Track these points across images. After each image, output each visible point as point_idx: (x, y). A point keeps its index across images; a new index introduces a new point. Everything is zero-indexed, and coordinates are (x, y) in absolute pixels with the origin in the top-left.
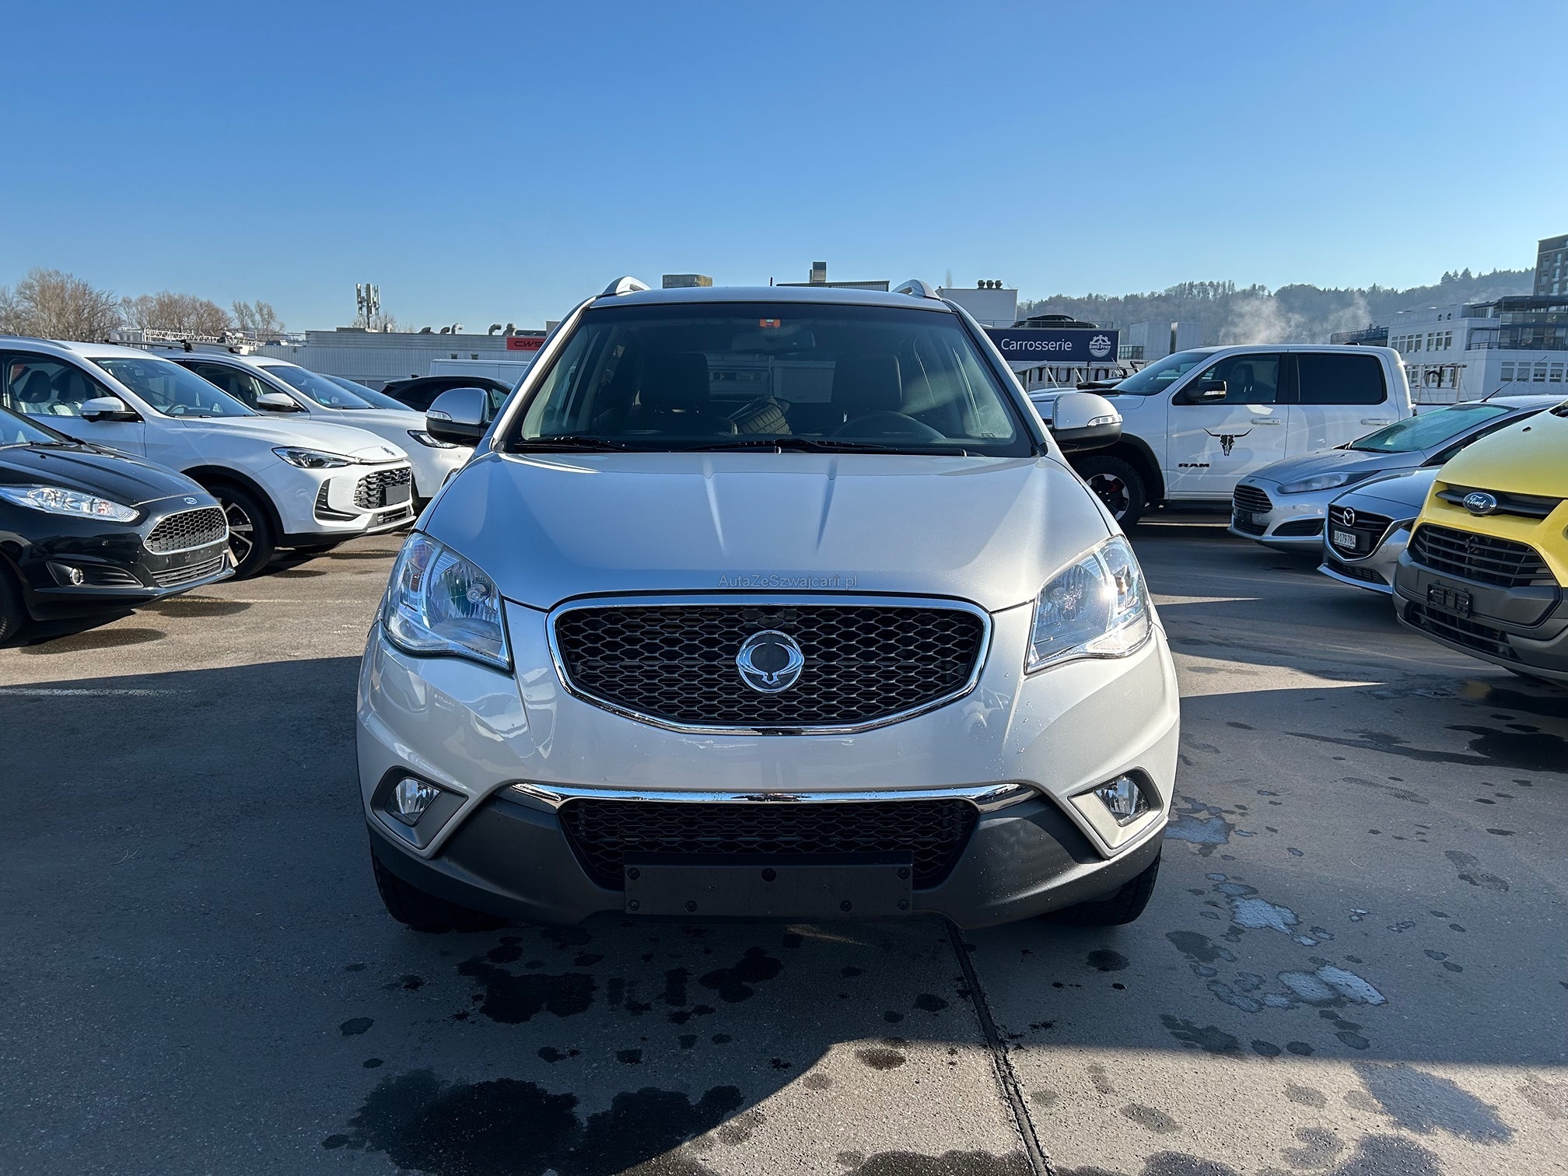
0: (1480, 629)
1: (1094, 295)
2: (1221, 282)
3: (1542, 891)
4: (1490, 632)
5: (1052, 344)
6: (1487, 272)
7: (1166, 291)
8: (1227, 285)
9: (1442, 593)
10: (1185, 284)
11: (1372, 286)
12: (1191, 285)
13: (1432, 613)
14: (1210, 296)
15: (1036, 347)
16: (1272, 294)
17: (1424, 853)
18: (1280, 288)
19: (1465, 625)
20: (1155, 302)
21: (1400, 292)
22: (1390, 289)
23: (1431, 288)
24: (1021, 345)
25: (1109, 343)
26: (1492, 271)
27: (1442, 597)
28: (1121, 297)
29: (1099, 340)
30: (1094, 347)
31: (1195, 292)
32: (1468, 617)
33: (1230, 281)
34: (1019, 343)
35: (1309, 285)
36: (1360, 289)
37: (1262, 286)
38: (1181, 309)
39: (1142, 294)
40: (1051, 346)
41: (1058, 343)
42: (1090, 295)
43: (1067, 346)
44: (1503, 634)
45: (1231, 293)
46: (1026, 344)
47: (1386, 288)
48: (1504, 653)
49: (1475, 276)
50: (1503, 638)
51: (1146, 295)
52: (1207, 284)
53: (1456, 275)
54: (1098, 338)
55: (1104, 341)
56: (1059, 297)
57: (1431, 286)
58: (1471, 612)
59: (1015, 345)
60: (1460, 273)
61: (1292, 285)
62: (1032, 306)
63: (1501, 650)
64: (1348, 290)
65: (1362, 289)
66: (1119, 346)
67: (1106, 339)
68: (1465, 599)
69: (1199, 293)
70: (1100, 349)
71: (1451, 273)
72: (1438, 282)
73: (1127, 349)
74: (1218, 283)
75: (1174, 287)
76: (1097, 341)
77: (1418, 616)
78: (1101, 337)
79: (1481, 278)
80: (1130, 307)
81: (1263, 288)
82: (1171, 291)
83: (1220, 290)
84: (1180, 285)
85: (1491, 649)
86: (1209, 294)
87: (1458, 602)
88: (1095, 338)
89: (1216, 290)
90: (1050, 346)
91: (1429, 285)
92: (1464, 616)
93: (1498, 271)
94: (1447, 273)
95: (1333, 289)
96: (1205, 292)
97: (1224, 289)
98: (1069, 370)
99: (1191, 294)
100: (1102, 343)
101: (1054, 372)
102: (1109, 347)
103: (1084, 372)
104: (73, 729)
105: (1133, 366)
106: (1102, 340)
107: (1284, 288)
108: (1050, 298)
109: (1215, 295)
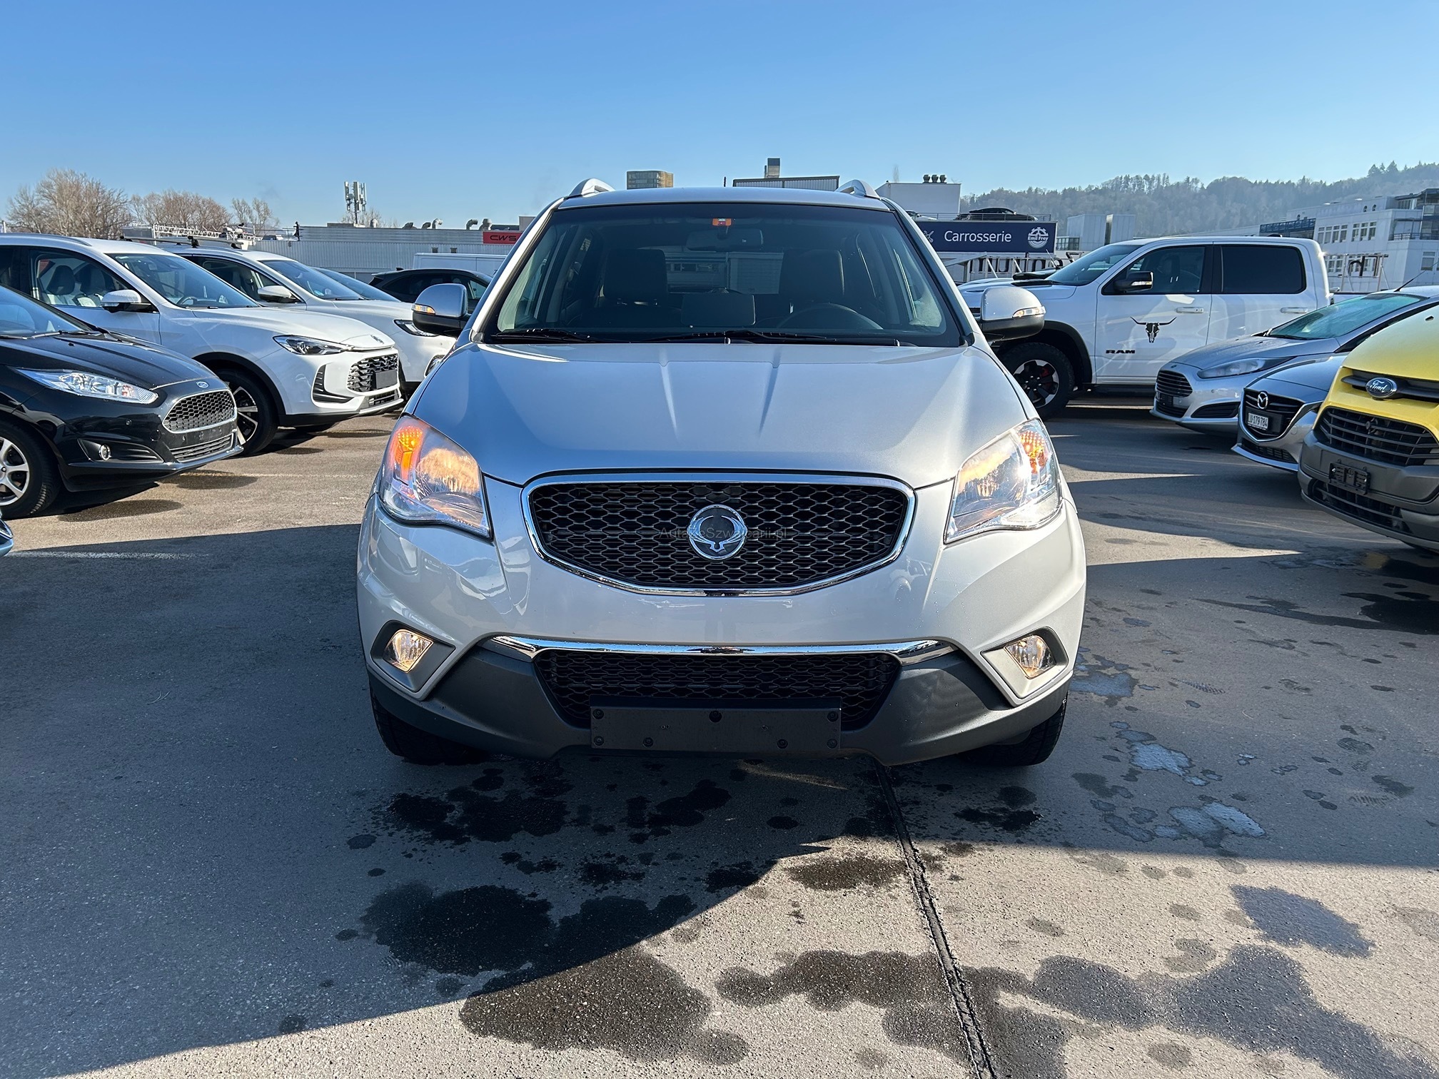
0: (1376, 505)
1: (1034, 189)
2: (1155, 176)
3: (1417, 740)
4: (1387, 508)
5: (993, 236)
6: (1412, 165)
7: (1103, 184)
8: (1161, 178)
9: (1343, 471)
10: (1121, 178)
11: (1302, 178)
12: (1127, 178)
13: (1334, 490)
14: (1145, 189)
15: (977, 238)
16: (1205, 187)
17: (1311, 706)
18: (1212, 180)
19: (1362, 501)
20: (1092, 195)
21: (1328, 184)
22: (1319, 181)
23: (1358, 181)
24: (963, 237)
25: (1047, 235)
26: (1417, 164)
27: (1343, 475)
28: (1060, 191)
29: (1037, 232)
30: (1033, 238)
31: (1131, 185)
32: (1366, 494)
33: (1165, 174)
34: (961, 235)
35: (1241, 178)
36: (1290, 182)
37: (1196, 179)
38: (1117, 202)
39: (1080, 187)
40: (992, 238)
41: (998, 235)
42: (1030, 189)
43: (1007, 238)
44: (1398, 509)
45: (1165, 185)
46: (968, 236)
47: (1314, 181)
48: (1397, 527)
49: (1400, 168)
50: (1397, 513)
51: (1083, 189)
52: (1143, 177)
53: (1382, 168)
54: (1036, 230)
55: (1042, 233)
56: (1001, 191)
57: (1358, 178)
58: (1369, 489)
59: (957, 237)
60: (1386, 166)
61: (1224, 178)
62: (975, 199)
63: (1395, 524)
64: (1278, 182)
65: (1292, 182)
66: (1056, 237)
67: (1044, 230)
68: (1363, 477)
69: (1134, 185)
70: (1038, 241)
71: (1378, 166)
72: (1366, 175)
73: (1064, 240)
74: (1153, 176)
75: (1110, 181)
76: (1035, 233)
77: (1321, 492)
78: (1039, 229)
79: (1407, 171)
80: (1068, 200)
81: (1196, 181)
82: (1108, 184)
83: (1155, 183)
84: (1117, 179)
85: (1386, 523)
86: (1144, 187)
87: (1357, 479)
88: (1034, 230)
89: (1151, 183)
90: (990, 237)
91: (1356, 178)
92: (1362, 493)
93: (1423, 164)
94: (1374, 165)
95: (1264, 181)
96: (1141, 184)
97: (1159, 182)
98: (1008, 261)
99: (1127, 187)
100: (1040, 235)
101: (994, 262)
102: (1047, 239)
103: (1022, 263)
104: (108, 588)
105: (1069, 257)
106: (1040, 232)
107: (1217, 180)
108: (992, 192)
109: (1149, 188)
